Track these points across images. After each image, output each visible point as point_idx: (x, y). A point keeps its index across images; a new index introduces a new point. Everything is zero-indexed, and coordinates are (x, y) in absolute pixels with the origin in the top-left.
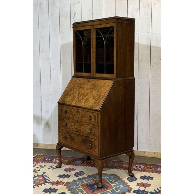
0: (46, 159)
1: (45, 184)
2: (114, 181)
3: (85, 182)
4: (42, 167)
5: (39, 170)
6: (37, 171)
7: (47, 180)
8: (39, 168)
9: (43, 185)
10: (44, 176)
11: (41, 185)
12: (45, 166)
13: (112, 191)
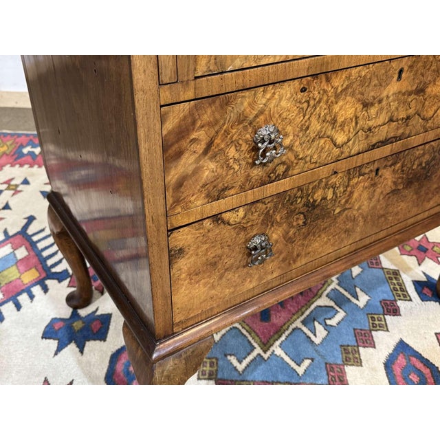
0: (25, 151)
1: (45, 289)
4: (16, 191)
5: (6, 206)
7: (49, 263)
8: (7, 196)
9: (37, 290)
10: (35, 238)
12: (26, 182)
13: (340, 301)
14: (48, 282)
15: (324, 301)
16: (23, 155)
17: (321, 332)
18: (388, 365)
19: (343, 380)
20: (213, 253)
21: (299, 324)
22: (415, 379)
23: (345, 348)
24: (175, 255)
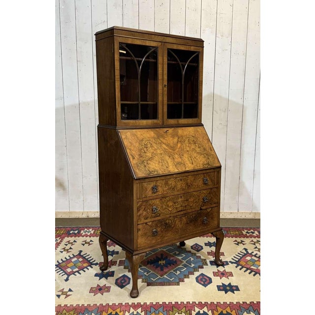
0: (71, 232)
1: (92, 267)
2: (177, 253)
4: (72, 244)
5: (71, 248)
6: (68, 250)
8: (69, 246)
9: (89, 268)
10: (84, 256)
12: (75, 241)
13: (185, 266)
14: (92, 266)
15: (181, 266)
16: (71, 234)
17: (178, 272)
18: (197, 278)
19: (183, 281)
20: (146, 231)
21: (172, 271)
22: (204, 280)
23: (185, 275)
24: (139, 230)
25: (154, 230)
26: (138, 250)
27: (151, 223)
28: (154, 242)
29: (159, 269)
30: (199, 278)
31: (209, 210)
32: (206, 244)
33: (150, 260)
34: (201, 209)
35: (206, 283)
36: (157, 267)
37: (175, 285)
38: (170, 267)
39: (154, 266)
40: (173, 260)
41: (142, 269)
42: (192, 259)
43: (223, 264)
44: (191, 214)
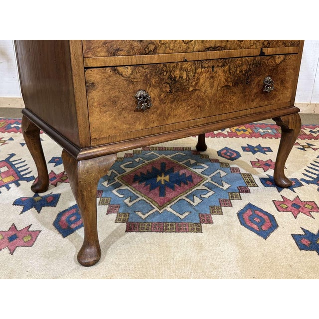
0: (13, 126)
1: (18, 185)
2: (193, 162)
3: (128, 170)
4: (4, 143)
7: (22, 174)
9: (13, 186)
10: (14, 163)
11: (9, 188)
12: (11, 139)
13: (211, 188)
14: (20, 182)
15: (201, 187)
16: (12, 128)
17: (197, 200)
18: (240, 215)
19: (210, 222)
20: (113, 94)
21: (184, 197)
22: (258, 220)
23: (212, 208)
24: (90, 86)
25: (139, 93)
26: (91, 147)
27: (129, 70)
28: (139, 126)
29: (156, 191)
30: (246, 216)
31: (278, 60)
32: (244, 149)
33: (139, 175)
34: (262, 54)
35: (264, 228)
36: (152, 188)
37: (192, 230)
38: (179, 189)
39: (146, 185)
40: (184, 175)
41: (120, 192)
42: (223, 174)
43: (291, 185)
44: (238, 62)
